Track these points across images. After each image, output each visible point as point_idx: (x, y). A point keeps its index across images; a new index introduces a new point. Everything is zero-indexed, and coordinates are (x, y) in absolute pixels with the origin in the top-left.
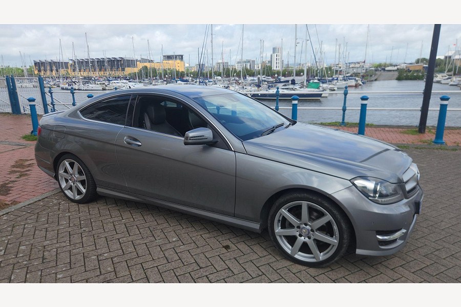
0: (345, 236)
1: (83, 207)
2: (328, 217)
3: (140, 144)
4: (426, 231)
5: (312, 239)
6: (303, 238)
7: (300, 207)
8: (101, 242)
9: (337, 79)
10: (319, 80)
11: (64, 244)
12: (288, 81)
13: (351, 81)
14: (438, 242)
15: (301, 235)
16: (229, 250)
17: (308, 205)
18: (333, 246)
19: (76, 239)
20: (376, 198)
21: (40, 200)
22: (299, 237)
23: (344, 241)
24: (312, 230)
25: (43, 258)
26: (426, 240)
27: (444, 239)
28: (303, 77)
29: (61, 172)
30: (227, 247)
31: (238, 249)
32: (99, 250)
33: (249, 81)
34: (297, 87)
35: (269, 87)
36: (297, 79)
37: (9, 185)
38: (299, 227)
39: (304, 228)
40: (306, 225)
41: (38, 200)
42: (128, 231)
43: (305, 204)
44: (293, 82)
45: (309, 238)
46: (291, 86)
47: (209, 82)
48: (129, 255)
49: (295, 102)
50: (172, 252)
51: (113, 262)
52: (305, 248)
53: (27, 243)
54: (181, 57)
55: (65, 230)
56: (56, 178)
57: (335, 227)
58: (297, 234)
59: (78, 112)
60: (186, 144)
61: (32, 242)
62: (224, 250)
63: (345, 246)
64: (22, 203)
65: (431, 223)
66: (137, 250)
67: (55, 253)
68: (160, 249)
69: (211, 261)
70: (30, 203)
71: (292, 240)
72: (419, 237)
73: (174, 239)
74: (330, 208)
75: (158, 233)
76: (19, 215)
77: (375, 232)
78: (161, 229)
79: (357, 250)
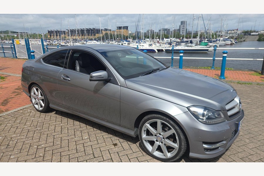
0: (183, 144)
1: (43, 115)
2: (173, 131)
3: (70, 79)
4: (247, 141)
5: (163, 143)
6: (158, 142)
7: (156, 123)
8: (44, 137)
9: (219, 40)
10: (207, 41)
11: (23, 137)
12: (188, 42)
13: (228, 41)
14: (254, 149)
15: (157, 141)
16: (116, 147)
17: (161, 122)
18: (176, 149)
19: (31, 134)
20: (204, 120)
21: (21, 110)
22: (156, 142)
23: (182, 147)
24: (164, 138)
25: (8, 145)
26: (246, 148)
27: (258, 148)
29: (32, 94)
30: (115, 145)
31: (122, 146)
32: (40, 142)
33: (165, 41)
34: (193, 45)
35: (176, 45)
36: (194, 40)
37: (9, 100)
38: (156, 135)
39: (159, 136)
40: (160, 134)
41: (20, 109)
42: (61, 131)
43: (159, 122)
44: (191, 42)
45: (162, 142)
46: (190, 45)
48: (56, 146)
49: (182, 55)
50: (81, 146)
51: (45, 150)
53: (4, 135)
54: (127, 28)
55: (27, 128)
56: (30, 97)
57: (177, 138)
58: (155, 140)
59: (41, 59)
60: (91, 80)
61: (6, 135)
62: (113, 146)
63: (183, 150)
64: (11, 111)
65: (252, 136)
66: (62, 143)
67: (15, 142)
68: (75, 144)
69: (102, 153)
70: (15, 111)
71: (152, 143)
72: (241, 145)
73: (86, 138)
74: (174, 125)
75: (78, 133)
76: (7, 118)
77: (202, 142)
78: (81, 131)
79: (190, 153)
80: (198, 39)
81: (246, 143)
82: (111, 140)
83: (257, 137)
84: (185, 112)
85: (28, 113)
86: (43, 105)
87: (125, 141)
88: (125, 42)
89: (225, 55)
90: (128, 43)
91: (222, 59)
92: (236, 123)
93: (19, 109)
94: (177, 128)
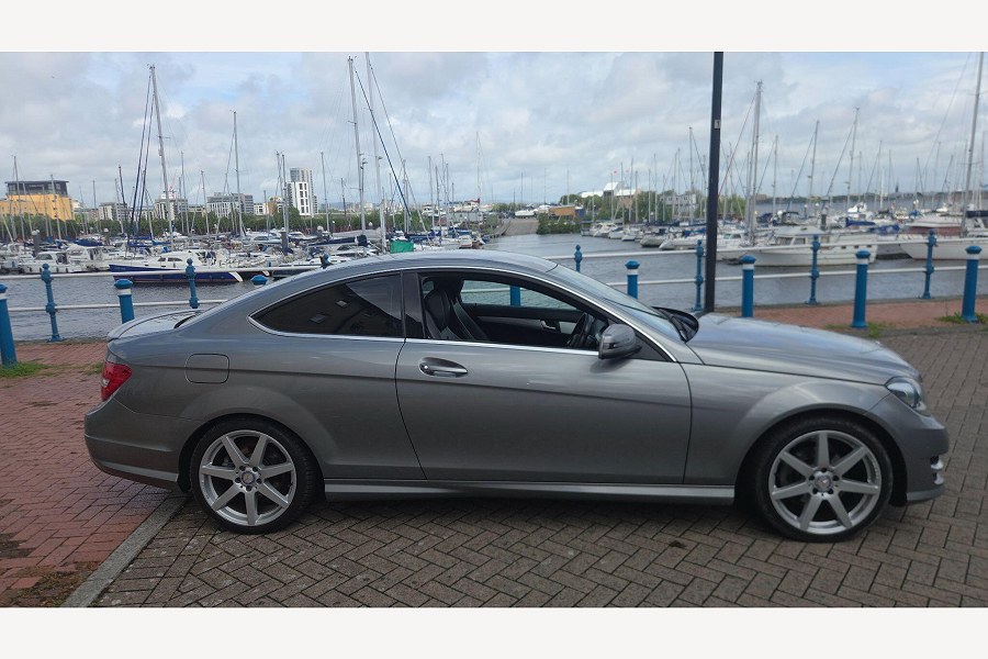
0: (891, 476)
2: (862, 451)
5: (836, 492)
7: (814, 442)
9: (439, 234)
10: (407, 236)
12: (352, 240)
13: (465, 236)
15: (816, 491)
16: (687, 549)
17: (829, 435)
18: (870, 496)
22: (812, 495)
23: (889, 484)
24: (836, 478)
28: (378, 230)
29: (207, 465)
30: (677, 545)
31: (698, 543)
33: (252, 239)
34: (370, 251)
35: (311, 254)
36: (370, 234)
38: (812, 478)
39: (821, 477)
40: (825, 470)
42: (462, 560)
43: (823, 436)
44: (363, 242)
45: (831, 492)
46: (360, 250)
47: (155, 244)
50: (598, 574)
52: (825, 512)
54: (61, 187)
57: (875, 464)
58: (810, 490)
59: (250, 319)
62: (680, 551)
63: (891, 492)
64: (108, 563)
66: (531, 586)
69: (684, 571)
70: (128, 558)
75: (523, 549)
79: (908, 494)
80: (382, 231)
84: (885, 398)
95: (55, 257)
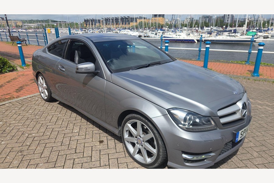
0: (161, 150)
1: (47, 104)
2: (151, 135)
3: (64, 70)
5: (143, 147)
6: (139, 145)
7: (136, 123)
8: (38, 126)
10: (257, 30)
11: (20, 124)
12: (231, 31)
16: (101, 144)
17: (141, 123)
18: (155, 155)
19: (28, 122)
20: (186, 126)
22: (136, 144)
23: (160, 153)
24: (143, 141)
25: (4, 131)
29: (39, 83)
30: (101, 142)
31: (108, 144)
32: (33, 131)
33: (205, 30)
34: (238, 35)
36: (239, 29)
37: (24, 87)
38: (136, 137)
39: (139, 139)
40: (140, 137)
43: (139, 122)
44: (235, 31)
46: (233, 34)
48: (45, 137)
50: (68, 139)
51: (33, 140)
53: (5, 121)
55: (27, 116)
56: (38, 85)
57: (155, 143)
58: (136, 142)
59: (46, 49)
62: (99, 143)
63: (161, 157)
64: (21, 98)
67: (12, 129)
68: (63, 136)
69: (85, 149)
70: (25, 98)
71: (133, 145)
73: (76, 131)
75: (71, 125)
76: (15, 104)
77: (181, 151)
78: (74, 123)
79: (168, 162)
80: (245, 28)
81: (253, 157)
82: (100, 136)
83: (271, 151)
84: (164, 115)
85: (35, 101)
86: (47, 94)
87: (113, 139)
88: (159, 31)
89: (261, 48)
90: (162, 32)
91: (257, 52)
92: (233, 133)
93: (29, 96)
94: (155, 131)
95: (154, 34)
